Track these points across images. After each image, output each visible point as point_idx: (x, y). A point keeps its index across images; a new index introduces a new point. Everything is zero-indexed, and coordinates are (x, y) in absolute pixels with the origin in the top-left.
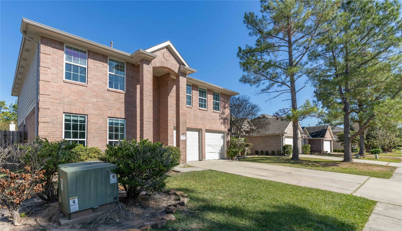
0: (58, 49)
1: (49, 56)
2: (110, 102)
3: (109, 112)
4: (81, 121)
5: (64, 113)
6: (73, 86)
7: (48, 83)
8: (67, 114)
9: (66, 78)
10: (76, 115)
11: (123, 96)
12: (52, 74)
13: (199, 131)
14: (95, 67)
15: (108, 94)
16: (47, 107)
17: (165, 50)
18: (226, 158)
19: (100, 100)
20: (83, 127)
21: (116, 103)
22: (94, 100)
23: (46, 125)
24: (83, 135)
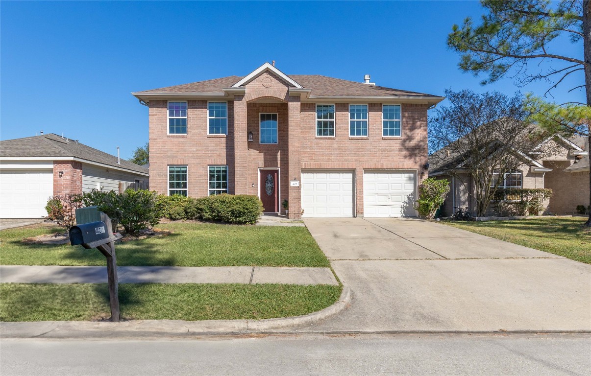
0: (162, 108)
1: (155, 116)
2: (210, 148)
3: (208, 160)
4: (183, 172)
5: (168, 165)
6: (175, 139)
7: (155, 140)
8: (171, 166)
9: (170, 132)
10: (178, 166)
11: (224, 140)
12: (158, 131)
13: (353, 171)
14: (195, 116)
15: (208, 141)
16: (154, 161)
17: (265, 75)
18: (417, 216)
19: (199, 148)
20: (185, 178)
21: (217, 149)
22: (194, 149)
23: (155, 177)
24: (185, 186)
